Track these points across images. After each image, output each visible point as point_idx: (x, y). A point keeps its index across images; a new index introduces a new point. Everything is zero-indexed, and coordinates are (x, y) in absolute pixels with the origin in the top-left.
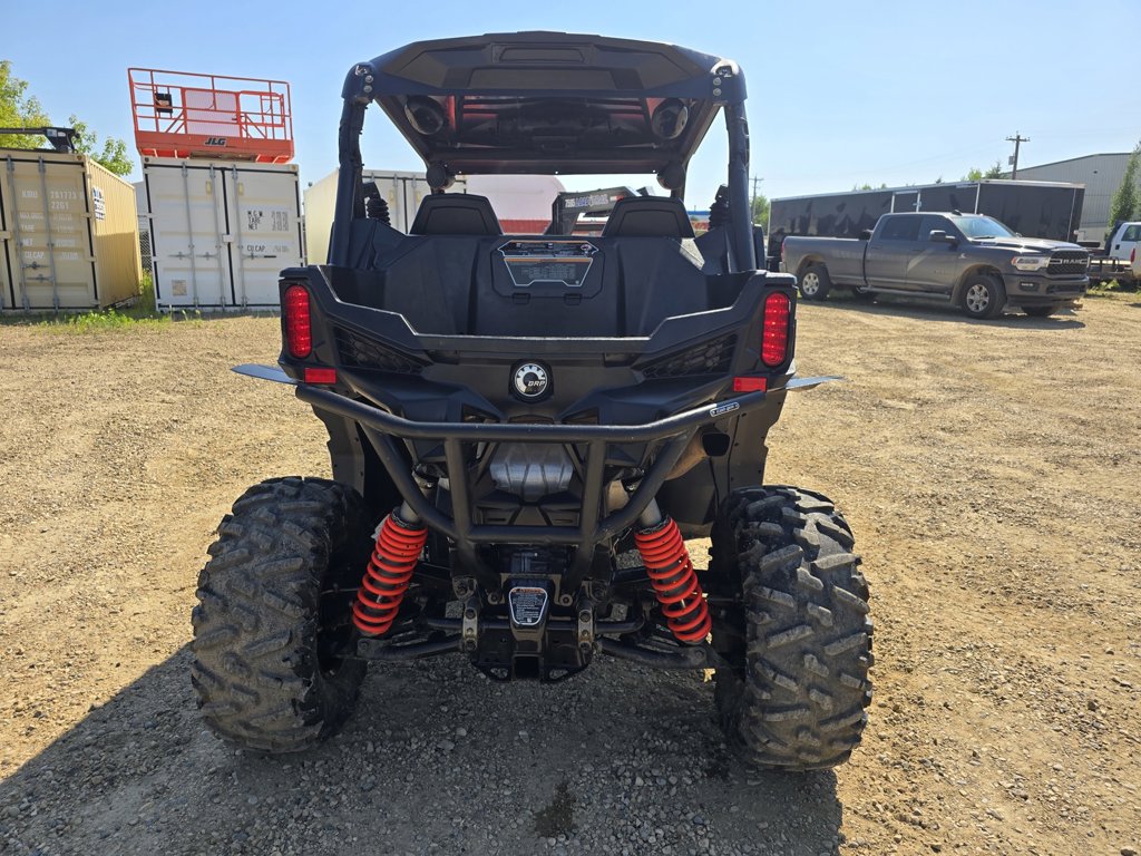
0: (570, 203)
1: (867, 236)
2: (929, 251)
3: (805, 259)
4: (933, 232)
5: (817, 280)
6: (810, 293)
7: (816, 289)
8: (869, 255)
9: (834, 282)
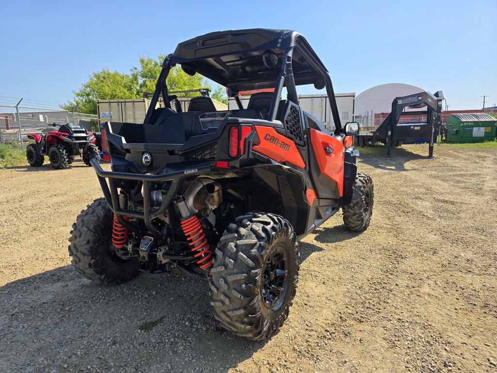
0: (400, 102)
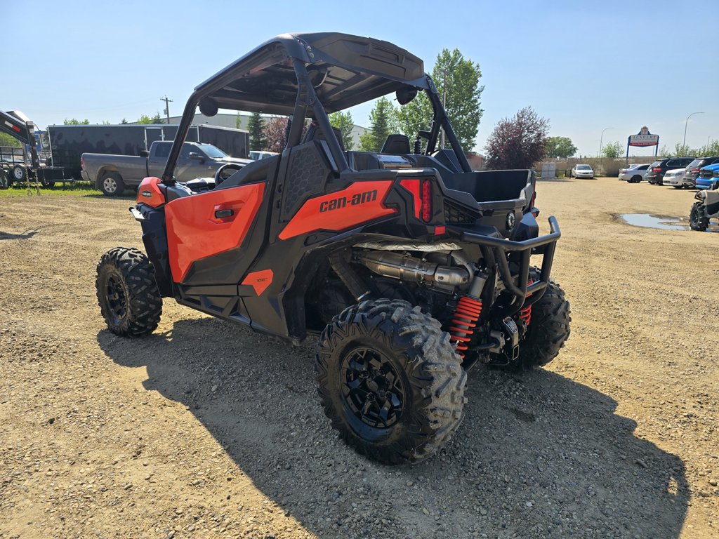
1: (146, 154)
2: (189, 164)
3: (102, 169)
4: (191, 153)
5: (114, 183)
6: (110, 191)
7: (115, 189)
8: (150, 167)
9: (127, 184)
